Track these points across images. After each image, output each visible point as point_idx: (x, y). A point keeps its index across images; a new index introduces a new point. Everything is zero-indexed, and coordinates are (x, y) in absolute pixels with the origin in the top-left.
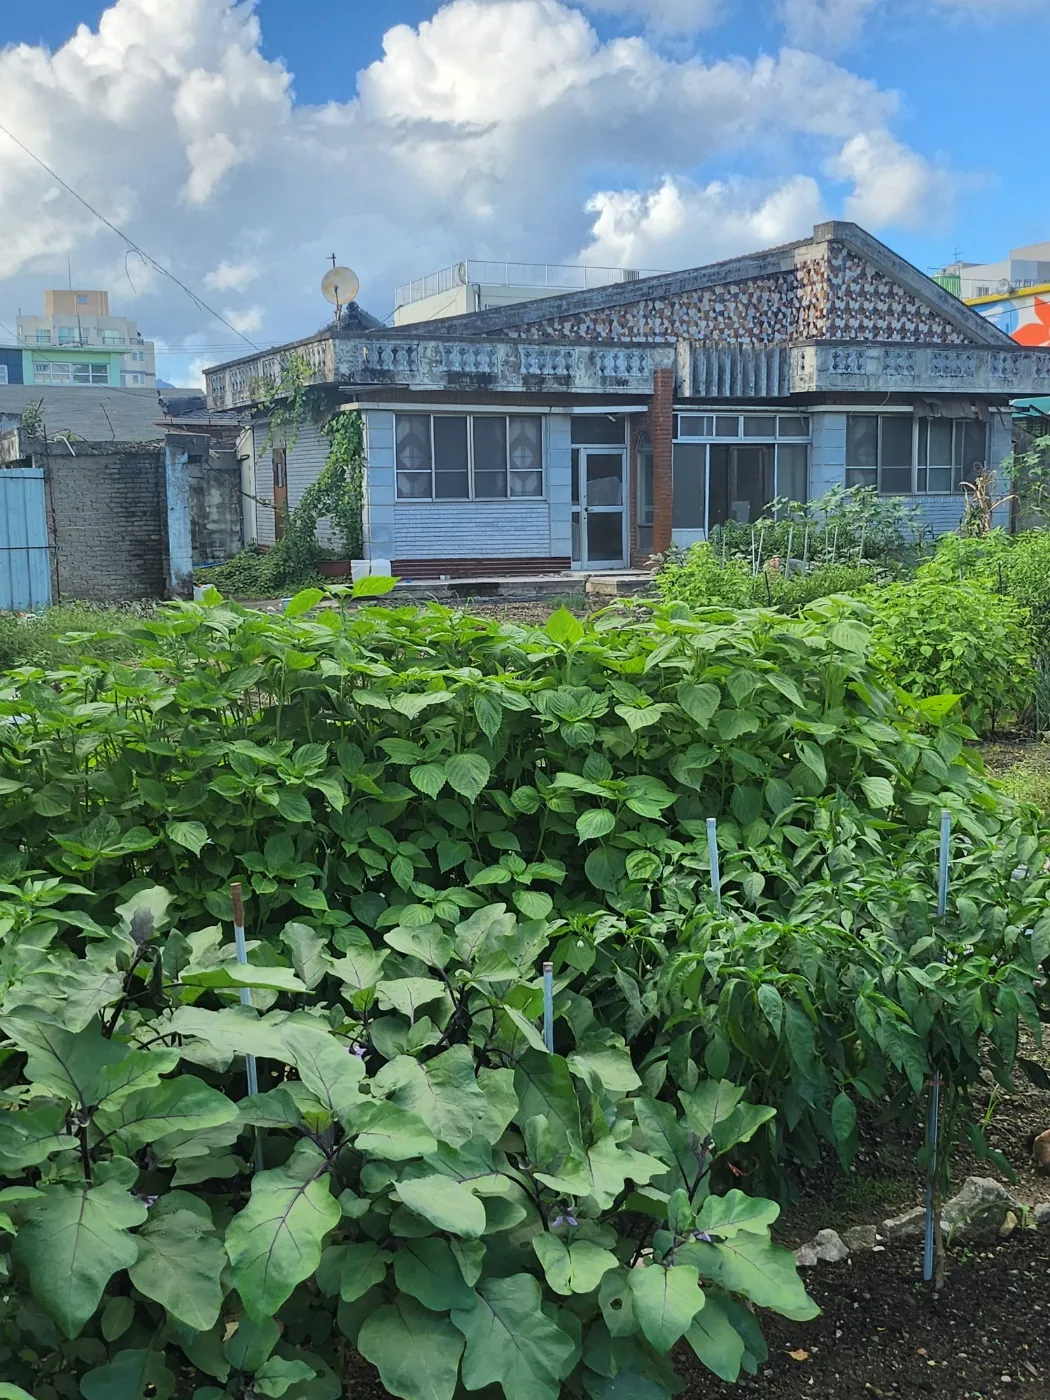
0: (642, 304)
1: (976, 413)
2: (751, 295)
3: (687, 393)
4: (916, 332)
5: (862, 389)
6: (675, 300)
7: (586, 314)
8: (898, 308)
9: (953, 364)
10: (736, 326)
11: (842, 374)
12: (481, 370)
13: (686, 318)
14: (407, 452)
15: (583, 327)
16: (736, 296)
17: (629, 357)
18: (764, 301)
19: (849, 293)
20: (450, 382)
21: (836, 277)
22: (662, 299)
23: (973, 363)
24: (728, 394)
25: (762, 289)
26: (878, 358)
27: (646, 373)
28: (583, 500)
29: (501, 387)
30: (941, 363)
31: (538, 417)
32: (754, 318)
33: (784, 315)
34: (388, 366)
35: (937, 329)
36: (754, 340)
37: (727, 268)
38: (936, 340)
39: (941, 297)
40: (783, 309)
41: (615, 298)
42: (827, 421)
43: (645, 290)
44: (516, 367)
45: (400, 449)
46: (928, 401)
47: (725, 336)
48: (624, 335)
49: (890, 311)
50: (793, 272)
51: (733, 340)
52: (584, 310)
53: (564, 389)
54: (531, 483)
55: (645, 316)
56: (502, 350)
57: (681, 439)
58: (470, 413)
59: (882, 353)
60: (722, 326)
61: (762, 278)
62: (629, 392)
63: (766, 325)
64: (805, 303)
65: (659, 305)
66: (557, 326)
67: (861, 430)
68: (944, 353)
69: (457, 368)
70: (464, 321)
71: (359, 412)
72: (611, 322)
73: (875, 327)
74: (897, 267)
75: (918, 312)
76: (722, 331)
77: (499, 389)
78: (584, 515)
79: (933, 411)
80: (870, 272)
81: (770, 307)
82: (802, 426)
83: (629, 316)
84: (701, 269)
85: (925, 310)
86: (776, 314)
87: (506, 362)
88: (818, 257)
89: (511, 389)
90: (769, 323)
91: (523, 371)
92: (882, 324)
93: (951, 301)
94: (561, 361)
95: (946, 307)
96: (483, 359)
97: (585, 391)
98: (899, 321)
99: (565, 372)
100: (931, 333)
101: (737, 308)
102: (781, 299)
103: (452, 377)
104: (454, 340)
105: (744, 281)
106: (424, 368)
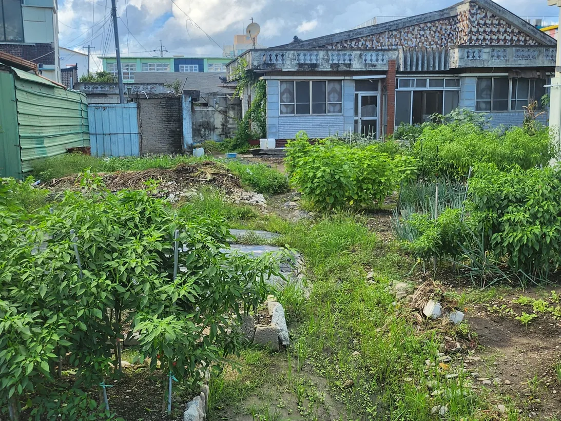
0: (387, 33)
1: (538, 75)
2: (437, 27)
3: (402, 69)
4: (512, 40)
5: (481, 66)
6: (402, 30)
7: (362, 38)
8: (502, 30)
9: (526, 54)
10: (430, 40)
11: (471, 60)
12: (312, 62)
13: (407, 38)
14: (285, 96)
15: (360, 43)
16: (430, 28)
17: (377, 55)
18: (443, 30)
19: (478, 24)
20: (299, 67)
21: (473, 17)
22: (396, 30)
23: (536, 53)
24: (420, 69)
25: (442, 24)
26: (489, 53)
27: (385, 62)
28: (359, 115)
29: (320, 69)
30: (520, 53)
31: (340, 81)
32: (438, 37)
33: (453, 35)
34: (274, 61)
35: (522, 38)
36: (438, 46)
37: (425, 16)
38: (521, 43)
39: (523, 25)
40: (452, 32)
41: (374, 31)
42: (467, 80)
43: (387, 27)
44: (328, 61)
45: (282, 94)
46: (514, 70)
47: (424, 45)
48: (378, 46)
49: (499, 31)
50: (456, 16)
51: (428, 47)
52: (360, 36)
53: (348, 69)
54: (338, 108)
55: (388, 38)
56: (322, 54)
57: (400, 89)
58: (311, 80)
59: (491, 51)
60: (423, 41)
61: (443, 19)
62: (377, 70)
63: (444, 40)
64: (460, 29)
65: (394, 33)
66: (349, 43)
67: (484, 84)
68: (522, 49)
69: (302, 62)
70: (308, 43)
71: (265, 80)
72: (373, 41)
73: (491, 39)
74: (501, 12)
75: (512, 32)
76: (423, 43)
77: (320, 70)
78: (360, 121)
79: (517, 75)
80: (489, 15)
81: (446, 32)
82: (457, 82)
83: (380, 38)
84: (413, 17)
85: (516, 31)
86: (449, 35)
87: (323, 59)
88: (465, 10)
89: (325, 70)
90: (445, 39)
91: (331, 62)
92: (494, 37)
93: (528, 26)
94: (347, 57)
95: (525, 29)
96: (314, 57)
97: (358, 70)
98: (503, 35)
99: (349, 62)
100: (519, 40)
101: (430, 33)
102: (451, 28)
103: (300, 65)
104: (301, 50)
105: (434, 21)
106: (288, 62)
